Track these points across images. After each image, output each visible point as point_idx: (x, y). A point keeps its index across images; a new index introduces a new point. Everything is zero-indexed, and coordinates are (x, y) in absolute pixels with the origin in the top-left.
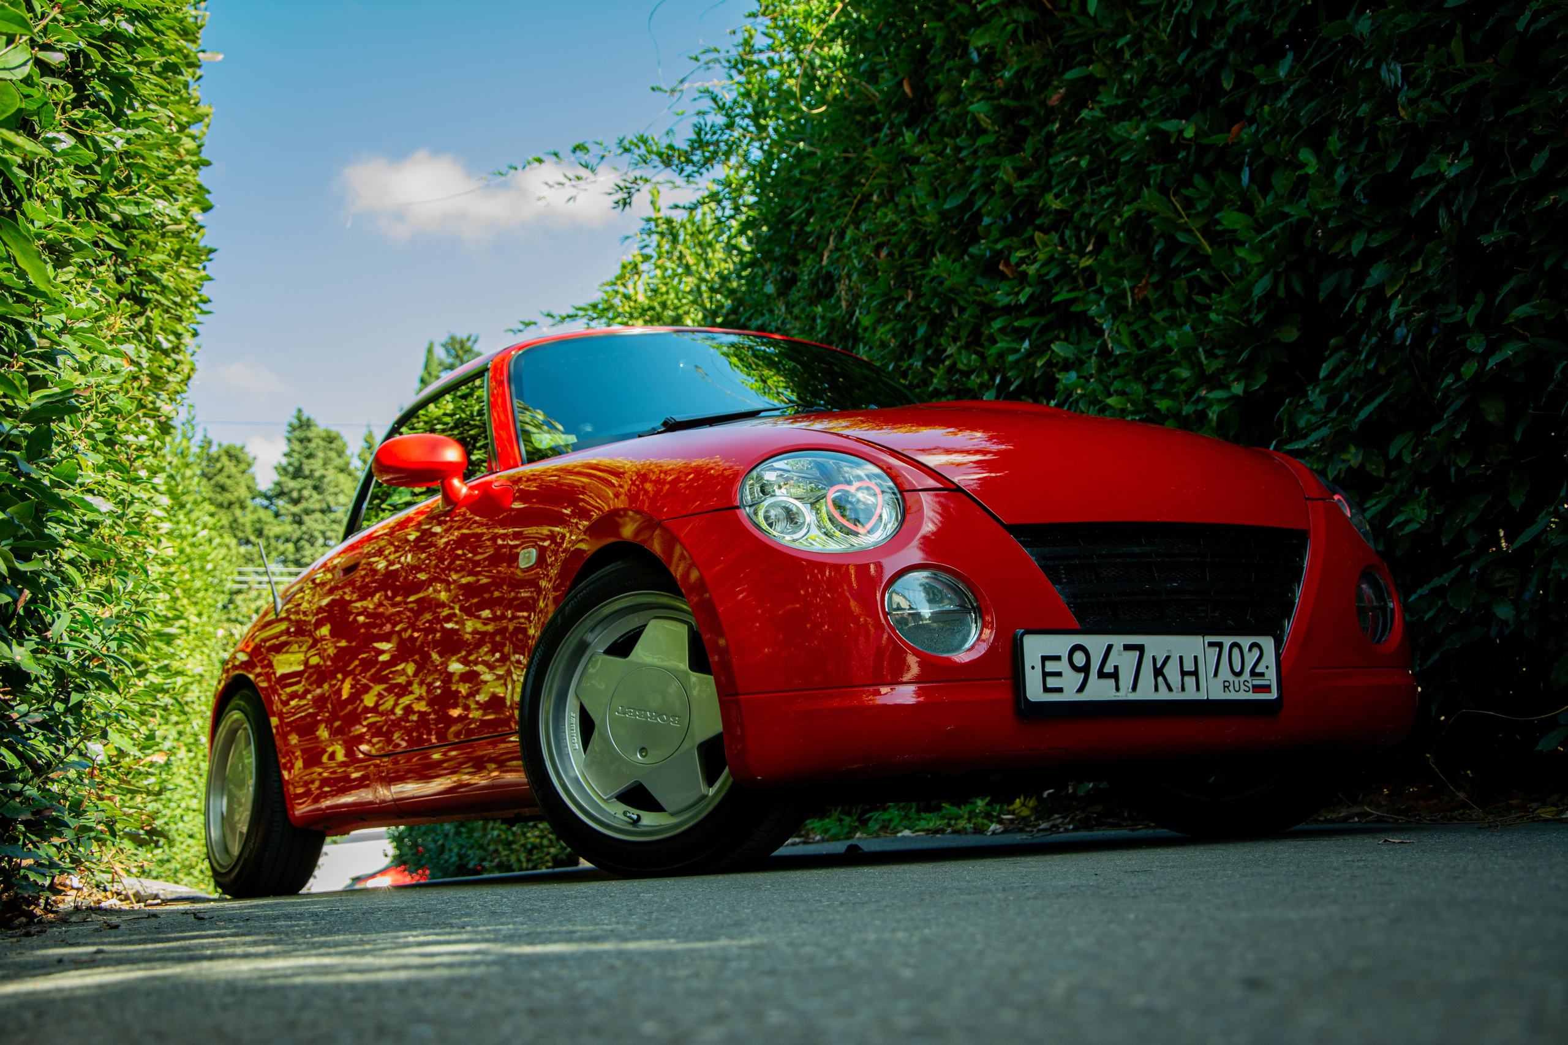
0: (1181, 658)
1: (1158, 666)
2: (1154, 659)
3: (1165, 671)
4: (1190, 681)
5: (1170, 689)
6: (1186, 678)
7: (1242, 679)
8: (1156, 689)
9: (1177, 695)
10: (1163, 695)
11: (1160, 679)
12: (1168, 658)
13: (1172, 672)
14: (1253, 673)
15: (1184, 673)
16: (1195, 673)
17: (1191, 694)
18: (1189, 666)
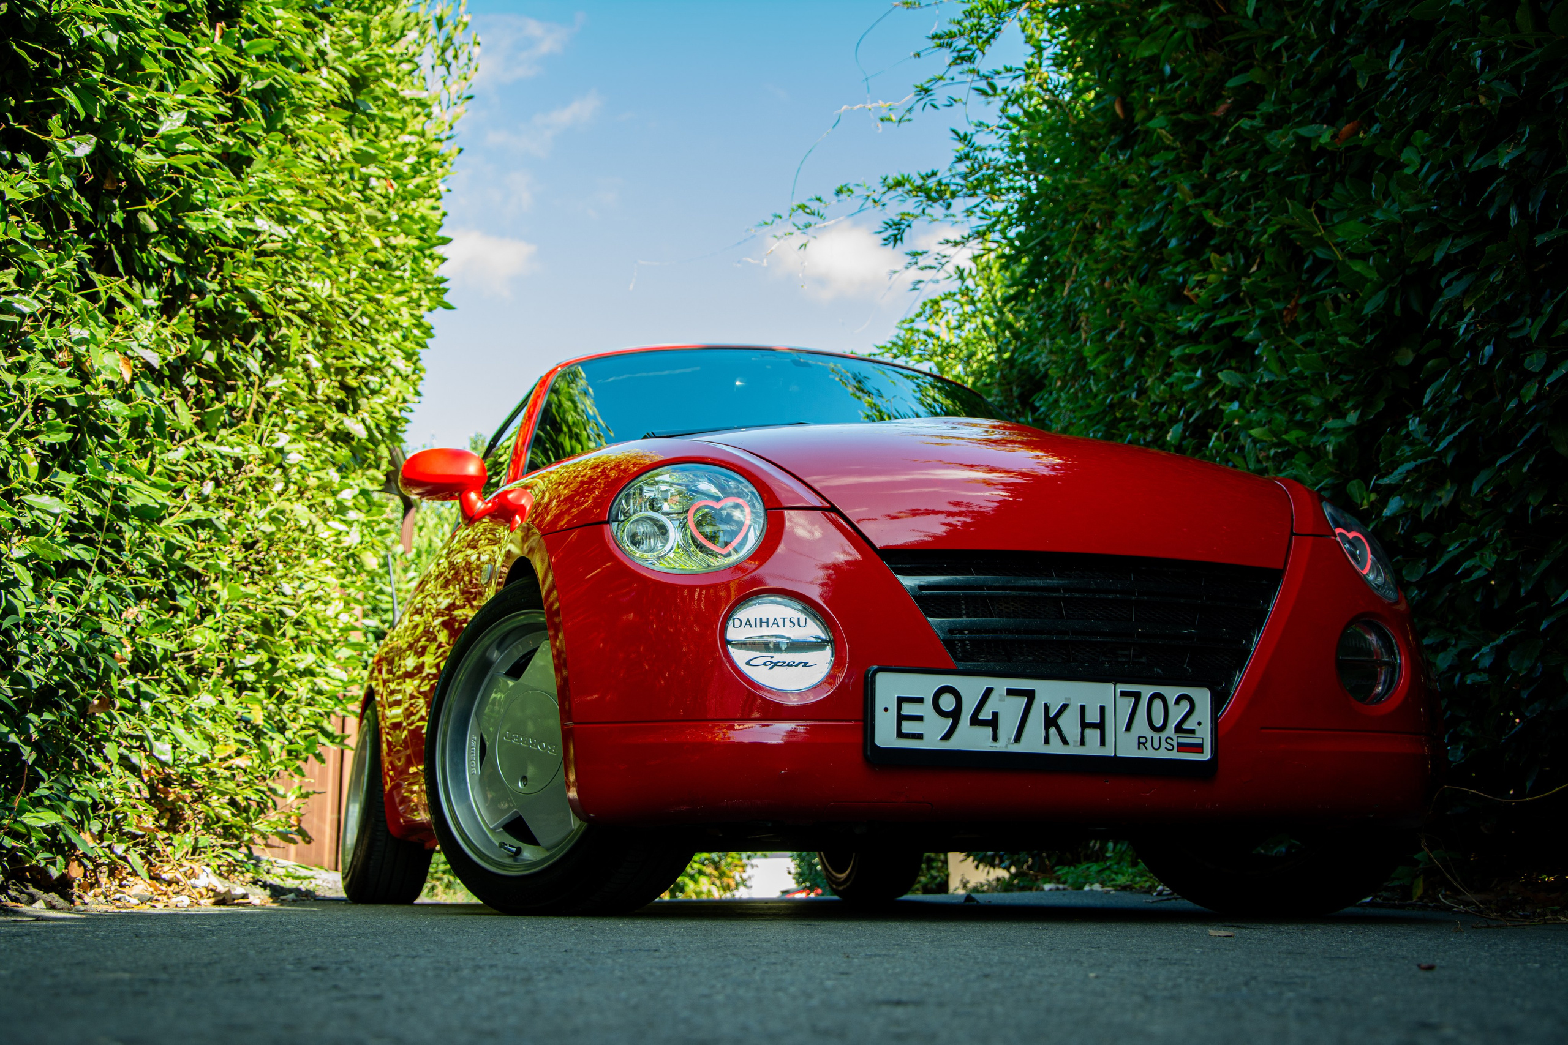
0: (1083, 708)
1: (1052, 715)
2: (1047, 708)
3: (1060, 721)
4: (1093, 735)
5: (1065, 742)
6: (1088, 731)
7: (1164, 735)
8: (1047, 741)
9: (1074, 749)
10: (1056, 747)
11: (1053, 730)
12: (1065, 707)
13: (1069, 723)
14: (1179, 729)
15: (1084, 725)
16: (1101, 726)
17: (1093, 748)
18: (1093, 717)
